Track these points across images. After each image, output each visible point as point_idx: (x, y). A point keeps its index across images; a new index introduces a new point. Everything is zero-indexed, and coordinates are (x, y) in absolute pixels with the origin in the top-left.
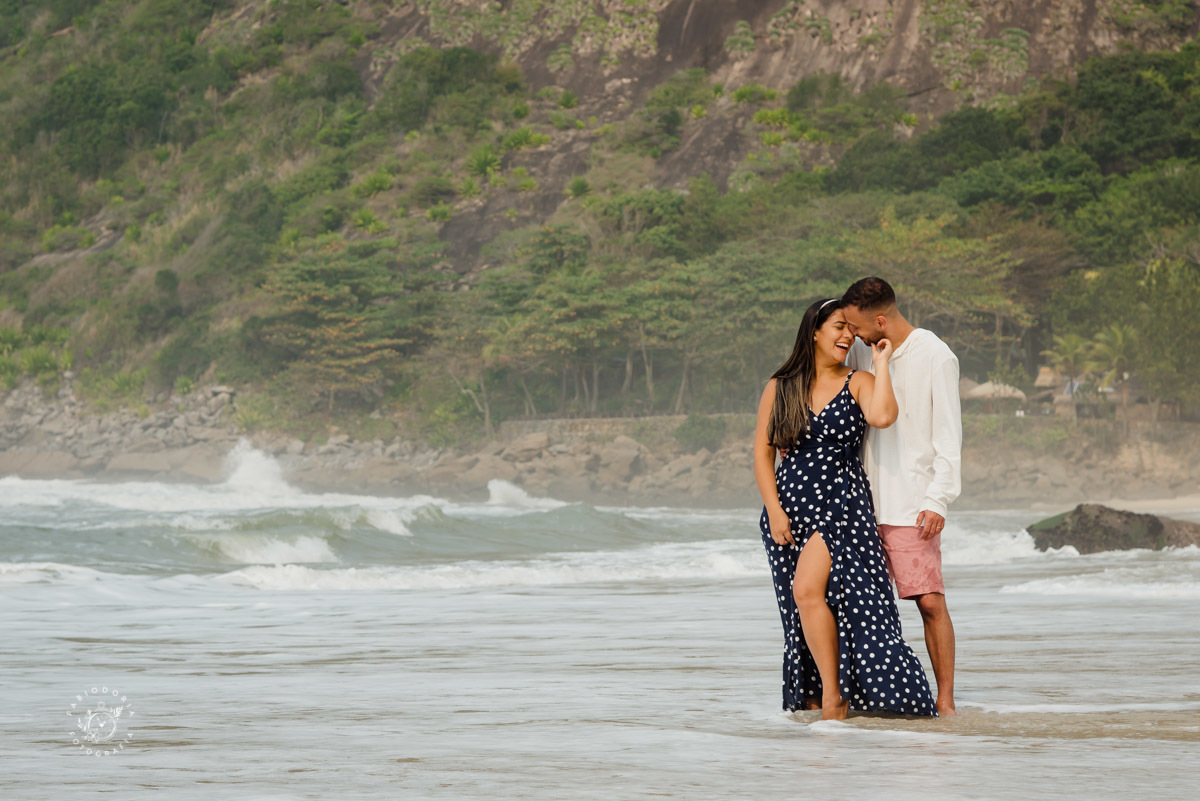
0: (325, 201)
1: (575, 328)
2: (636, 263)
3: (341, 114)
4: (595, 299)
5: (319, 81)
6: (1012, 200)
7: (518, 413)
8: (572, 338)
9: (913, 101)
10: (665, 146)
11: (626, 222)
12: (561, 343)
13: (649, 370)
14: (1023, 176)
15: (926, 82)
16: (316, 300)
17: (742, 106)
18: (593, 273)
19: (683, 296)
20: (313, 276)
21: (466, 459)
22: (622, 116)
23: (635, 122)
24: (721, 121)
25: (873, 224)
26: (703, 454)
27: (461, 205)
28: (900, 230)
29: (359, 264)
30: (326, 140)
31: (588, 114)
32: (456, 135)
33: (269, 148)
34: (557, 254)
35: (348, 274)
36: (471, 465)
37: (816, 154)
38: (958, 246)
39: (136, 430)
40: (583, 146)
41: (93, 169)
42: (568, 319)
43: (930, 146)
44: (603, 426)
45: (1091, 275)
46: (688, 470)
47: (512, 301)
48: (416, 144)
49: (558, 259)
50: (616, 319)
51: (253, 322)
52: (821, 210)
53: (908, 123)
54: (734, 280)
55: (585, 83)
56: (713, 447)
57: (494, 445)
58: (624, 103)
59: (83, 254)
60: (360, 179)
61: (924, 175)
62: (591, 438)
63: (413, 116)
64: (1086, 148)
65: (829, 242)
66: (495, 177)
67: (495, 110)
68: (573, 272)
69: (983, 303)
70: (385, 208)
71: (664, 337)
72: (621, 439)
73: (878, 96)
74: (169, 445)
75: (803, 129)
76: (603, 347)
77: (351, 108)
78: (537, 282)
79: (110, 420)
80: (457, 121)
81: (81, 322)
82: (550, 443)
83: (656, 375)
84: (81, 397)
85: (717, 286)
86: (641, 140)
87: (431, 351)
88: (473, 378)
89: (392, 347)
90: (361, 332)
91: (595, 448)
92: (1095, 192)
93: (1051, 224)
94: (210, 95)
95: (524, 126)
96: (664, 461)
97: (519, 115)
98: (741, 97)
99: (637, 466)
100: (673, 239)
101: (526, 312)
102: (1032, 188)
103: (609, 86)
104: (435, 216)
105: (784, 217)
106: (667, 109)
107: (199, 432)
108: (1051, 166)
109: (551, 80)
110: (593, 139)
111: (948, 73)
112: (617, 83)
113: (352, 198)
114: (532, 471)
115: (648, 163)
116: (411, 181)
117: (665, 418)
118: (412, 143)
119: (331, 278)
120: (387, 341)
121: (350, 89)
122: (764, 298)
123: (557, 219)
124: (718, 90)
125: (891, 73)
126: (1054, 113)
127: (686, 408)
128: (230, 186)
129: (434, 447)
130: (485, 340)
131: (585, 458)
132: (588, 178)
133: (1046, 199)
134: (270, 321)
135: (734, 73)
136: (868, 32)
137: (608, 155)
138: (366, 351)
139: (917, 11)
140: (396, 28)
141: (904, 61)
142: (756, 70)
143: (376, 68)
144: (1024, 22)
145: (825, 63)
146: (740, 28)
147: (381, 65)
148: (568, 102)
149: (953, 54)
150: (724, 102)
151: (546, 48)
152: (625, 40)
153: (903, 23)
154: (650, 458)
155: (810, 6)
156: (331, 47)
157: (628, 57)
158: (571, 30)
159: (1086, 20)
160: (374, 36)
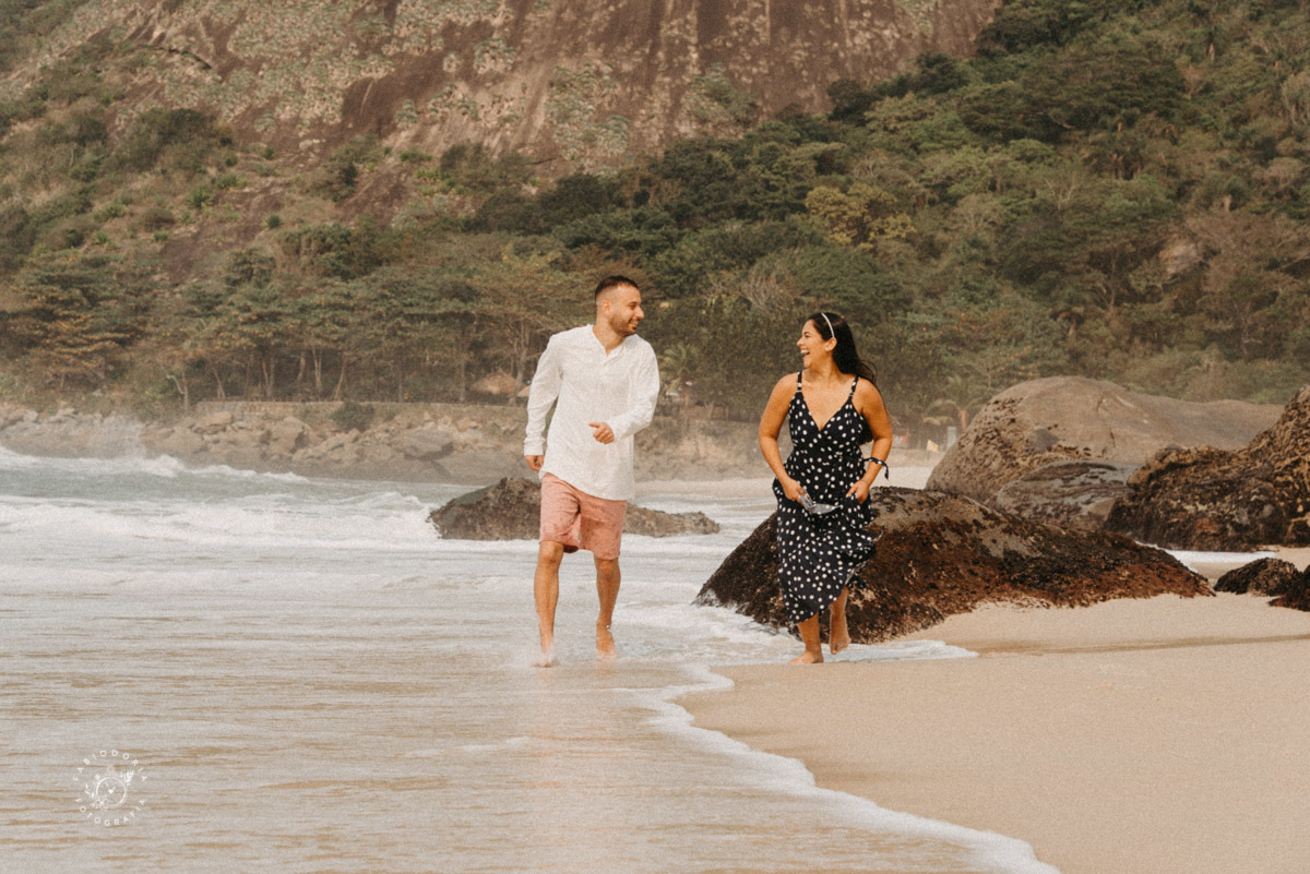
0: (69, 223)
1: (256, 329)
2: (309, 281)
3: (88, 156)
4: (273, 307)
5: (73, 130)
6: (607, 244)
7: (213, 395)
8: (252, 336)
9: (538, 167)
10: (344, 192)
11: (304, 248)
12: (243, 341)
13: (317, 365)
14: (616, 227)
15: (549, 155)
16: (53, 300)
17: (406, 164)
18: (276, 285)
19: (343, 307)
20: (50, 280)
21: (165, 430)
22: (311, 168)
23: (321, 174)
24: (389, 175)
25: (498, 258)
26: (354, 433)
27: (180, 232)
28: (517, 264)
29: (89, 272)
30: (76, 176)
31: (285, 165)
32: (179, 177)
33: (29, 181)
34: (247, 270)
35: (81, 280)
36: (167, 435)
37: (461, 205)
38: (560, 277)
40: (279, 190)
42: (249, 322)
43: (549, 201)
44: (277, 408)
45: (665, 305)
46: (341, 446)
47: (208, 305)
48: (146, 182)
49: (248, 275)
50: (290, 324)
52: (457, 244)
53: (534, 184)
54: (384, 296)
55: (283, 141)
56: (362, 428)
57: (188, 420)
58: (313, 158)
60: (99, 207)
61: (542, 223)
62: (267, 417)
63: (144, 159)
64: (667, 208)
65: (460, 269)
66: (207, 210)
67: (210, 159)
68: (260, 285)
70: (119, 231)
71: (327, 340)
72: (290, 419)
73: (512, 162)
75: (452, 185)
76: (279, 345)
77: (97, 152)
78: (231, 292)
80: (180, 165)
82: (233, 420)
83: (324, 369)
85: (369, 301)
86: (323, 187)
87: (143, 344)
88: (178, 366)
89: (114, 339)
90: (88, 326)
91: (268, 426)
92: (671, 241)
93: (636, 263)
95: (233, 171)
96: (324, 437)
97: (230, 163)
98: (405, 157)
99: (301, 440)
100: (340, 263)
101: (217, 315)
102: (624, 235)
103: (302, 145)
104: (157, 239)
105: (429, 249)
106: (346, 165)
108: (638, 221)
109: (257, 137)
110: (288, 185)
111: (565, 147)
112: (308, 142)
113: (92, 221)
114: (216, 442)
115: (330, 206)
116: (140, 210)
117: (326, 403)
118: (141, 182)
119: (65, 283)
120: (108, 335)
121: (98, 137)
122: (407, 311)
123: (253, 244)
124: (388, 151)
125: (522, 145)
126: (645, 181)
127: (344, 396)
129: (142, 419)
130: (185, 336)
131: (259, 433)
132: (281, 215)
133: (633, 245)
134: (15, 315)
135: (401, 140)
136: (506, 113)
137: (298, 198)
138: (91, 342)
139: (544, 99)
140: (138, 92)
141: (532, 137)
142: (418, 138)
143: (120, 122)
144: (626, 111)
145: (472, 135)
146: (406, 105)
147: (124, 120)
148: (269, 155)
149: (571, 132)
150: (391, 161)
151: (255, 113)
152: (317, 110)
153: (533, 107)
154: (312, 435)
155: (462, 90)
156: (85, 104)
157: (318, 123)
158: (275, 100)
159: (672, 113)
160: (121, 97)
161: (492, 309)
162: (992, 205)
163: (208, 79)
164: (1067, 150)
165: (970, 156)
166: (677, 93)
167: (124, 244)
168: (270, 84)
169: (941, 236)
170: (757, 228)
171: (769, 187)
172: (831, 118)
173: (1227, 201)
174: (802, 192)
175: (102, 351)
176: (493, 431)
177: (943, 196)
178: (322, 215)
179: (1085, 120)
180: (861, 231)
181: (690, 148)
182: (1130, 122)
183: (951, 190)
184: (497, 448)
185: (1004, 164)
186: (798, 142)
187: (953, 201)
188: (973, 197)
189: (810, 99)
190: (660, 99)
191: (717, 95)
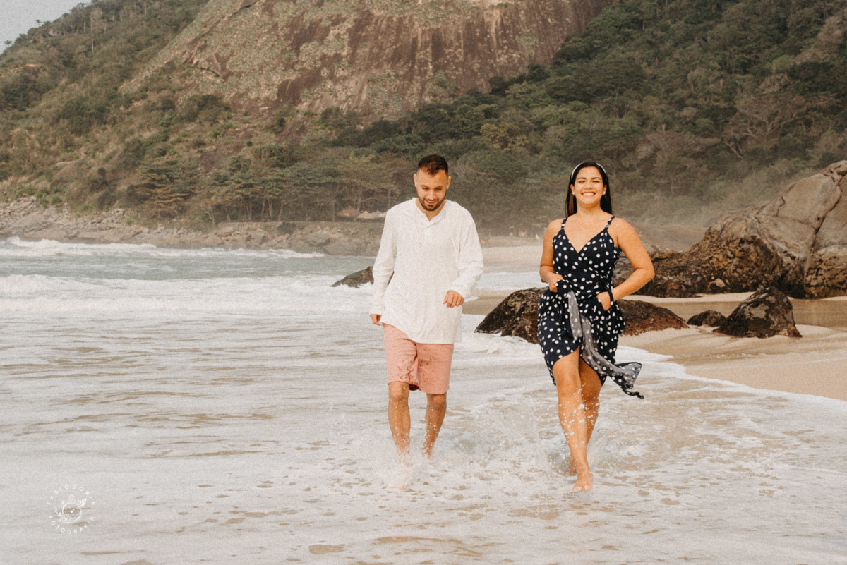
0: (160, 146)
1: (243, 191)
2: (266, 169)
3: (167, 116)
4: (250, 181)
5: (160, 105)
6: (395, 151)
7: (225, 220)
8: (242, 194)
9: (364, 118)
10: (279, 130)
11: (263, 155)
12: (238, 196)
13: (270, 206)
14: (398, 143)
15: (368, 111)
16: (154, 180)
17: (306, 117)
18: (251, 171)
19: (281, 181)
20: (152, 171)
21: (205, 236)
22: (265, 119)
23: (269, 122)
24: (299, 122)
25: (347, 157)
26: (287, 235)
27: (208, 148)
28: (356, 160)
29: (169, 167)
30: (162, 125)
31: (253, 119)
32: (207, 124)
33: (141, 127)
34: (238, 165)
35: (165, 171)
36: (205, 238)
37: (331, 134)
38: (375, 166)
39: (89, 223)
40: (251, 129)
41: (79, 133)
42: (240, 188)
43: (369, 132)
44: (253, 225)
46: (281, 241)
47: (222, 181)
48: (193, 127)
49: (239, 167)
50: (258, 188)
51: (132, 187)
52: (330, 152)
53: (362, 125)
54: (298, 176)
55: (251, 109)
56: (291, 233)
57: (215, 231)
58: (265, 115)
59: (74, 162)
60: (172, 138)
61: (366, 142)
62: (249, 229)
63: (192, 117)
64: (420, 134)
65: (331, 163)
66: (220, 138)
67: (220, 116)
68: (244, 172)
69: (384, 186)
70: (182, 148)
71: (274, 195)
72: (259, 230)
73: (352, 115)
74: (100, 229)
75: (326, 126)
76: (253, 198)
77: (171, 114)
78: (231, 175)
79: (80, 220)
80: (207, 119)
81: (71, 186)
82: (234, 230)
83: (274, 208)
84: (71, 212)
85: (292, 178)
86: (270, 128)
87: (194, 198)
88: (209, 208)
89: (181, 196)
90: (169, 191)
91: (250, 233)
94: (122, 108)
95: (230, 121)
96: (274, 237)
97: (229, 118)
99: (264, 239)
100: (279, 161)
101: (226, 185)
102: (402, 147)
103: (261, 109)
104: (198, 152)
105: (317, 155)
106: (280, 117)
107: (111, 225)
108: (408, 140)
109: (241, 106)
110: (254, 127)
111: (375, 108)
112: (264, 108)
113: (170, 144)
114: (227, 240)
115: (273, 136)
116: (191, 139)
117: (275, 222)
118: (191, 127)
119: (159, 172)
120: (179, 194)
121: (171, 107)
122: (309, 182)
123: (241, 153)
124: (298, 112)
125: (357, 108)
126: (410, 123)
127: (282, 219)
128: (127, 140)
129: (195, 231)
130: (212, 194)
131: (245, 236)
132: (252, 140)
133: (406, 151)
134: (137, 187)
135: (303, 106)
136: (349, 94)
137: (259, 133)
138: (171, 198)
139: (366, 87)
140: (187, 87)
141: (361, 104)
142: (311, 105)
143: (180, 100)
144: (402, 92)
145: (334, 104)
146: (306, 91)
147: (182, 100)
148: (246, 114)
149: (378, 102)
150: (300, 116)
151: (239, 96)
152: (266, 94)
153: (360, 92)
154: (269, 236)
155: (329, 84)
156: (165, 93)
157: (267, 99)
158: (248, 90)
159: (422, 92)
160: (180, 90)
161: (345, 180)
162: (562, 130)
163: (218, 81)
164: (593, 105)
165: (551, 109)
166: (424, 83)
167: (184, 154)
168: (245, 83)
169: (540, 144)
170: (459, 142)
171: (464, 124)
172: (490, 93)
173: (664, 126)
174: (479, 126)
175: (175, 202)
176: (347, 233)
177: (540, 127)
178: (270, 140)
179: (601, 92)
180: (505, 143)
181: (429, 108)
182: (621, 93)
183: (543, 124)
184: (349, 241)
185: (566, 112)
186: (477, 105)
187: (545, 129)
188: (553, 127)
189: (481, 85)
190: (416, 87)
191: (441, 84)
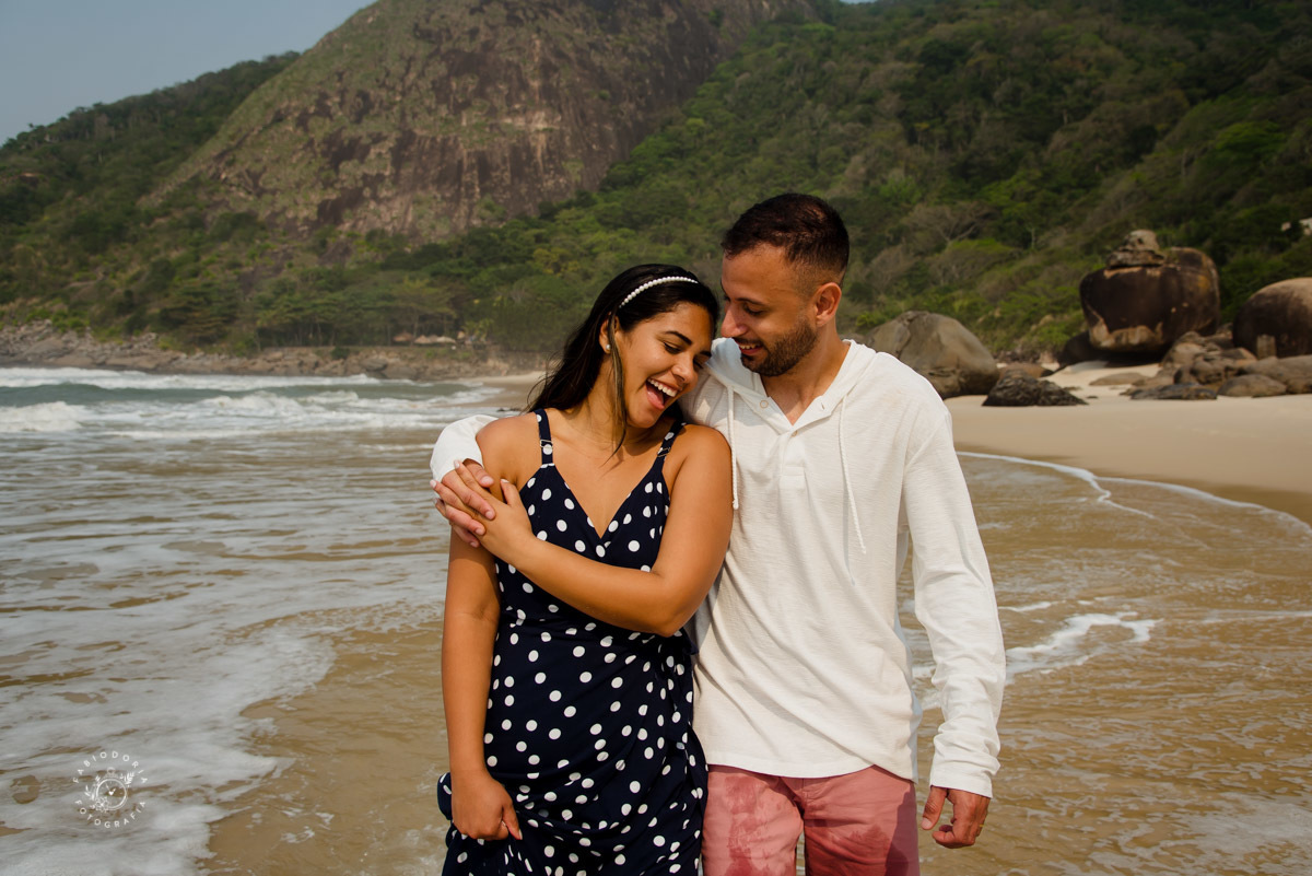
0: (191, 267)
1: (292, 315)
2: (314, 293)
3: (196, 235)
4: (300, 305)
5: (187, 222)
6: (449, 275)
7: (270, 345)
8: (292, 319)
9: (411, 240)
10: (321, 251)
11: (310, 278)
12: (287, 320)
13: (320, 331)
14: (452, 267)
15: (415, 233)
16: (190, 303)
17: (349, 238)
18: (297, 296)
19: (333, 305)
20: (188, 294)
21: (252, 361)
22: (305, 240)
23: (310, 242)
24: (342, 244)
25: (400, 281)
26: (341, 360)
27: (245, 270)
28: (411, 284)
29: (205, 289)
30: (191, 244)
31: (292, 239)
32: (242, 244)
33: (167, 246)
34: (283, 288)
35: (203, 294)
36: (254, 364)
37: (377, 257)
38: (432, 290)
39: (118, 350)
40: (291, 250)
41: (95, 251)
42: (289, 312)
43: (418, 255)
44: (304, 350)
45: (476, 301)
46: (336, 365)
47: (267, 304)
49: (285, 290)
50: (308, 312)
51: (165, 311)
52: (381, 276)
53: (409, 247)
54: (351, 300)
55: (290, 227)
56: (345, 358)
57: (262, 357)
58: (305, 236)
59: (92, 283)
60: (204, 259)
61: (417, 266)
62: (300, 354)
63: (225, 236)
64: (471, 258)
65: (384, 287)
66: (258, 260)
67: (256, 236)
68: (290, 295)
69: (440, 310)
70: (215, 270)
71: (326, 319)
72: (311, 355)
73: (399, 238)
74: (132, 355)
75: (372, 248)
76: (303, 322)
77: (200, 233)
78: (277, 298)
79: (107, 346)
80: (242, 239)
81: (93, 308)
82: (284, 356)
83: (322, 333)
84: (94, 336)
85: (345, 302)
86: (313, 249)
87: (236, 323)
88: (252, 332)
89: (220, 321)
90: (208, 315)
91: (301, 358)
92: (476, 273)
93: (462, 284)
94: (143, 225)
95: (268, 242)
96: (327, 363)
97: (266, 238)
98: (349, 235)
99: (317, 365)
100: (328, 285)
101: (273, 309)
102: (454, 271)
103: (300, 229)
104: (234, 274)
105: (368, 278)
106: (321, 239)
107: (145, 351)
108: (461, 264)
109: (277, 226)
110: (294, 248)
111: (422, 231)
112: (303, 228)
113: (202, 266)
114: (278, 366)
115: (316, 257)
116: (225, 260)
117: (327, 348)
118: (225, 246)
119: (196, 295)
120: (218, 319)
121: (199, 226)
122: (363, 306)
123: (283, 275)
124: (340, 232)
125: (402, 230)
126: (461, 246)
127: (334, 344)
128: (153, 259)
129: (238, 356)
130: (258, 318)
131: (297, 362)
132: (293, 261)
133: (459, 275)
134: (172, 310)
135: (347, 226)
136: (394, 215)
137: (300, 254)
138: (210, 322)
139: (411, 209)
140: (216, 205)
141: (407, 226)
142: (354, 226)
143: (209, 218)
144: (449, 214)
145: (378, 225)
146: (348, 212)
147: (213, 216)
148: (284, 234)
149: (424, 224)
150: (342, 237)
151: (275, 215)
152: (304, 213)
153: (406, 213)
154: (321, 361)
155: (372, 205)
156: (191, 210)
157: (306, 220)
158: (285, 209)
159: (469, 215)
160: (208, 207)
161: (401, 304)
162: (612, 256)
163: (251, 198)
164: (641, 233)
165: (601, 236)
166: (471, 206)
167: (218, 276)
168: (282, 201)
169: (591, 270)
170: (512, 267)
171: (516, 249)
172: (540, 218)
173: (708, 255)
174: (531, 251)
175: (215, 326)
176: (404, 358)
177: (591, 253)
178: (313, 263)
179: (648, 220)
180: (557, 268)
181: (483, 231)
182: (667, 221)
183: (595, 250)
184: (407, 366)
185: (615, 239)
186: (526, 229)
187: (595, 255)
188: (604, 253)
189: (530, 209)
190: (463, 209)
191: (488, 207)
